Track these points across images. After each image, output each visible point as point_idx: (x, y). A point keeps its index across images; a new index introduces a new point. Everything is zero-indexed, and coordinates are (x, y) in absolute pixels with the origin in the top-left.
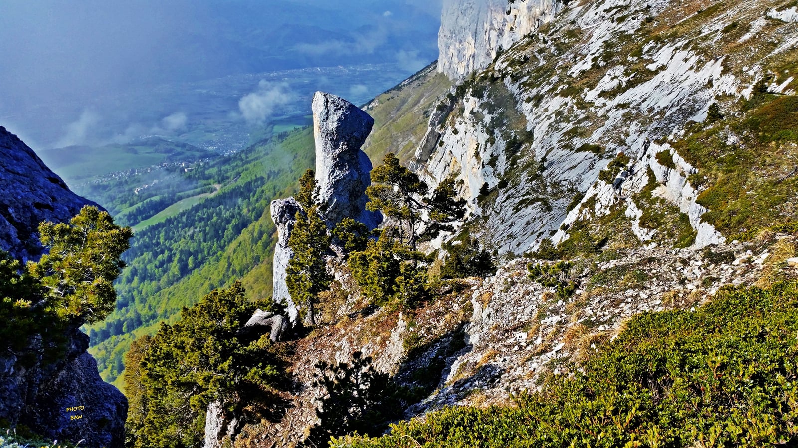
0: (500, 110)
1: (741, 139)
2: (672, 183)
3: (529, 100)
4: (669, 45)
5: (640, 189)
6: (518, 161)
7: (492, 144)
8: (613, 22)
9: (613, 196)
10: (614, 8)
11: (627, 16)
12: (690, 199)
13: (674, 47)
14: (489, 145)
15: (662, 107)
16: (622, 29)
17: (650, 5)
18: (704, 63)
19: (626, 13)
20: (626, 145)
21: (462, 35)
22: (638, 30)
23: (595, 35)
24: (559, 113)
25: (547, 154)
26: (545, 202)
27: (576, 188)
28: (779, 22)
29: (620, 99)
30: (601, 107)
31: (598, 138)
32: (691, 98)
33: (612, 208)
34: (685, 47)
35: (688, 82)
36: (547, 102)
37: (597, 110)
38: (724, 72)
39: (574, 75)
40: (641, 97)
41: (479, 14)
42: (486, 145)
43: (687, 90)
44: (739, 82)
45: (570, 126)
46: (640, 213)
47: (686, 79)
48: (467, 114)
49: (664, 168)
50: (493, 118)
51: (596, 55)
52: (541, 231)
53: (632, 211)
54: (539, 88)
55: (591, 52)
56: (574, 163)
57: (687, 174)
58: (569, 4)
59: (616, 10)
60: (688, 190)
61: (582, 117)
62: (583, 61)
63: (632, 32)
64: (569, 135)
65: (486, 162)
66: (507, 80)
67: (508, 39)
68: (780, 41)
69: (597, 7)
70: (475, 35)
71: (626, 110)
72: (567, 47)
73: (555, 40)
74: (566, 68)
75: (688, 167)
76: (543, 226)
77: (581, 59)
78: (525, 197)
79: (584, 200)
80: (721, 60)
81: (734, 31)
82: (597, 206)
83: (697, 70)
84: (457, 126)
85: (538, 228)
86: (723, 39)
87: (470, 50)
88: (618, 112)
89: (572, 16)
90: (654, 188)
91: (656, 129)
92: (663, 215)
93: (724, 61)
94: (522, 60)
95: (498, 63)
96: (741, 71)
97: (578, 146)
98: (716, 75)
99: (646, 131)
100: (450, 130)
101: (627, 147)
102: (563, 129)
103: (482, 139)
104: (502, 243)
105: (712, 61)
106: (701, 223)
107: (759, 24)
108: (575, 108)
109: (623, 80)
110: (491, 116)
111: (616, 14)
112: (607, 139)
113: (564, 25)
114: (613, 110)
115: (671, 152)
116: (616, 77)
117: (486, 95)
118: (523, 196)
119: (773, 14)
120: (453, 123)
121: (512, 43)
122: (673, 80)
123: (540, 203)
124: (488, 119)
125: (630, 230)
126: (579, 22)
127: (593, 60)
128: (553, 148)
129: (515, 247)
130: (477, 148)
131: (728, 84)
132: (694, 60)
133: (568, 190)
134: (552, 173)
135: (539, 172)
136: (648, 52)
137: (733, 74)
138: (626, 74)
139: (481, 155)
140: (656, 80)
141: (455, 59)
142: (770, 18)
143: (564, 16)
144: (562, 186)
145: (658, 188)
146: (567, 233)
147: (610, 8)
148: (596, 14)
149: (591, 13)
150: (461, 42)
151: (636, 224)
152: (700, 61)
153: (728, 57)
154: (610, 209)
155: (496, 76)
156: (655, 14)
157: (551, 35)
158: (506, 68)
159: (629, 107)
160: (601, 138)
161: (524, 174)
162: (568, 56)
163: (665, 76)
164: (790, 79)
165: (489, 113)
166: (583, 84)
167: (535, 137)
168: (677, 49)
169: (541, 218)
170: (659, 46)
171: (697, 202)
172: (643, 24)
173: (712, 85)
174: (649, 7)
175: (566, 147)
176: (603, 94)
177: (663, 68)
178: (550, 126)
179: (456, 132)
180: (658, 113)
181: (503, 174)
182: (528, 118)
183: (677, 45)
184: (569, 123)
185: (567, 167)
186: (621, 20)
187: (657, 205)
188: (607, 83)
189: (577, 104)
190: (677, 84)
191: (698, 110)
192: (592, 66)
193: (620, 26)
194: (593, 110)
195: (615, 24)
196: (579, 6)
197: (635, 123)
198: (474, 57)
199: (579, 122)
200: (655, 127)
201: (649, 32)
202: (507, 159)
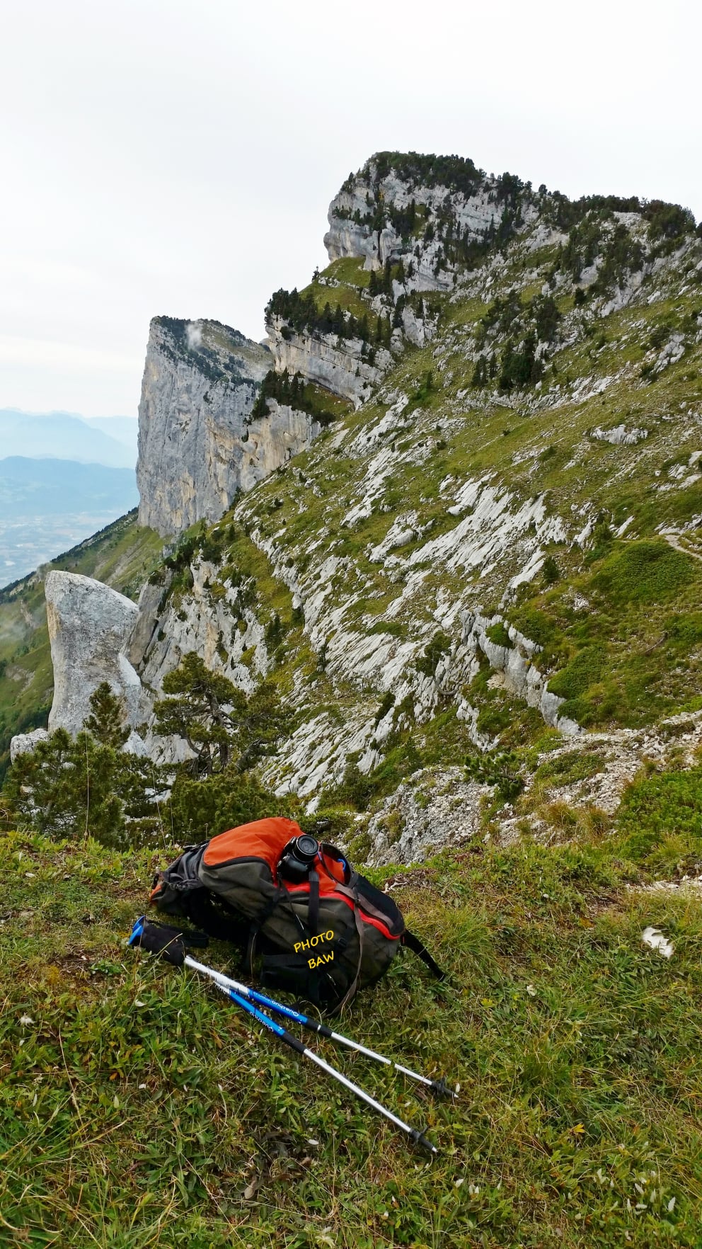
0: (249, 580)
1: (590, 602)
2: (513, 667)
3: (290, 563)
4: (472, 480)
5: (471, 679)
6: (286, 654)
7: (244, 630)
8: (393, 451)
9: (436, 693)
10: (392, 431)
11: (412, 442)
12: (538, 687)
13: (480, 483)
14: (238, 633)
15: (474, 564)
16: (408, 460)
17: (440, 425)
18: (521, 503)
19: (410, 437)
20: (434, 620)
21: (173, 470)
22: (429, 461)
23: (372, 469)
24: (336, 581)
25: (327, 641)
26: (333, 711)
27: (375, 687)
28: (606, 445)
29: (417, 557)
30: (394, 569)
31: (394, 613)
32: (510, 550)
33: (437, 710)
34: (494, 482)
35: (504, 530)
36: (317, 565)
37: (389, 573)
38: (547, 514)
39: (350, 526)
40: (445, 553)
41: (196, 439)
42: (234, 634)
43: (504, 541)
44: (568, 525)
45: (355, 598)
46: (475, 714)
47: (501, 526)
48: (198, 587)
49: (499, 648)
50: (240, 592)
51: (377, 496)
52: (334, 756)
53: (464, 710)
54: (304, 546)
55: (369, 493)
56: (368, 651)
57: (530, 654)
58: (330, 425)
59: (394, 434)
60: (534, 675)
61: (368, 584)
62: (359, 506)
63: (421, 463)
64: (355, 612)
65: (236, 660)
66: (255, 534)
67: (249, 477)
68: (612, 470)
69: (370, 429)
70: (193, 469)
71: (427, 573)
72: (336, 486)
73: (317, 477)
74: (337, 516)
75: (529, 644)
76: (335, 749)
77: (357, 502)
78: (304, 707)
79: (398, 702)
80: (542, 497)
81: (552, 459)
82: (417, 709)
83: (514, 513)
84: (185, 607)
85: (328, 752)
86: (542, 468)
87: (188, 493)
88: (417, 574)
89: (337, 442)
90: (489, 677)
91: (471, 595)
92: (507, 714)
93: (546, 498)
94: (273, 505)
95: (238, 510)
96: (570, 512)
97: (370, 625)
98: (538, 519)
99: (458, 599)
100: (173, 613)
101: (436, 624)
102: (345, 603)
103: (227, 625)
104: (278, 782)
105: (531, 499)
106: (559, 719)
107: (584, 447)
108: (358, 572)
109: (418, 530)
110: (237, 589)
111: (395, 438)
112: (407, 614)
113: (327, 456)
114: (411, 573)
115: (506, 625)
116: (408, 526)
117: (225, 558)
118: (301, 705)
119: (598, 433)
120: (177, 605)
121: (255, 482)
122: (485, 526)
123: (326, 714)
124: (232, 594)
125: (465, 738)
126: (346, 450)
127: (373, 504)
128: (336, 630)
129: (297, 785)
130: (220, 638)
131: (555, 530)
132: (506, 499)
133: (365, 691)
134: (339, 667)
135: (319, 668)
136: (447, 488)
137: (559, 515)
138: (421, 521)
139: (228, 649)
140: (463, 527)
141: (166, 507)
142: (593, 440)
143: (326, 444)
144: (355, 686)
145: (494, 677)
146: (380, 753)
147: (387, 431)
148: (369, 439)
149: (362, 438)
150: (172, 480)
151: (473, 728)
152: (514, 501)
153: (550, 493)
154: (435, 713)
155: (237, 529)
156: (448, 438)
157: (311, 469)
158: (251, 517)
159: (430, 567)
160: (399, 614)
161: (297, 673)
162: (338, 498)
163: (474, 521)
164: (630, 519)
165: (233, 585)
166: (365, 538)
167: (307, 617)
168: (484, 484)
169: (330, 737)
170: (460, 481)
171: (549, 691)
172: (434, 452)
173: (535, 532)
174: (439, 428)
175: (353, 628)
176: (394, 549)
177: (469, 510)
178: (326, 599)
179: (183, 617)
180: (470, 574)
181: (264, 675)
182: (292, 589)
183: (483, 479)
184: (352, 594)
185: (358, 658)
186: (404, 447)
187: (497, 700)
188: (397, 535)
189: (359, 566)
190: (489, 532)
191: (522, 565)
192: (373, 512)
193: (404, 455)
194: (383, 574)
195: (396, 454)
196: (343, 428)
197: (442, 589)
198: (194, 501)
199: (367, 592)
200: (469, 592)
201: (444, 463)
202: (269, 652)
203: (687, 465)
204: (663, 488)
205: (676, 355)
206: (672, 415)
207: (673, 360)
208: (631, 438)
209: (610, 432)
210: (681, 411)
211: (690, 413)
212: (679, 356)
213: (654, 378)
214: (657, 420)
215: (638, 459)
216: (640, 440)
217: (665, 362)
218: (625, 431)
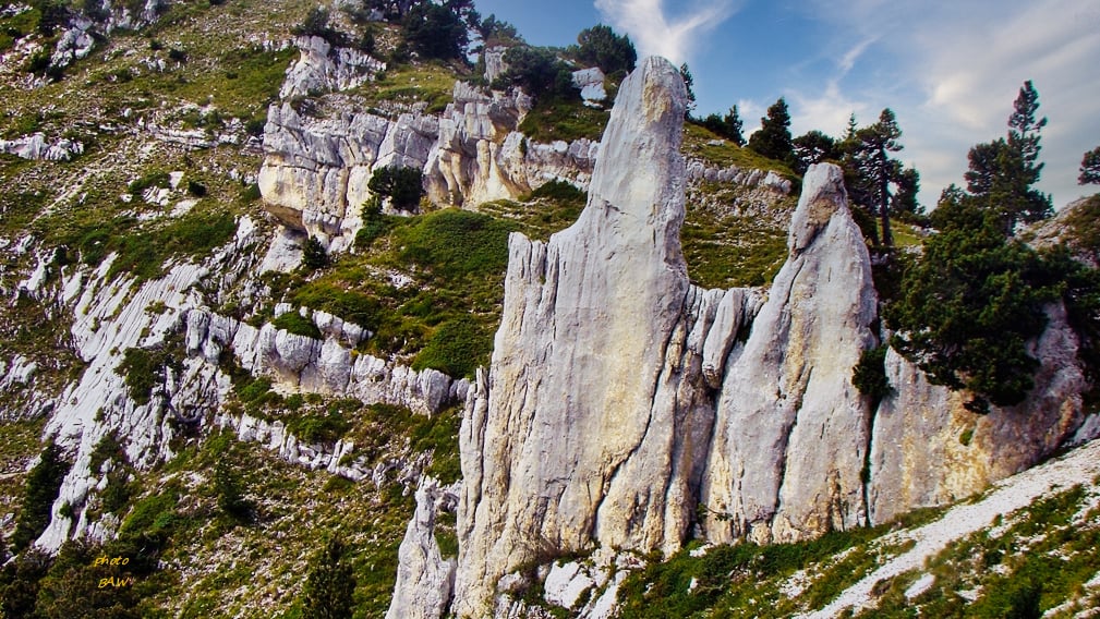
203: (171, 188)
204: (144, 216)
205: (82, 47)
206: (114, 124)
207: (79, 52)
208: (58, 150)
209: (19, 141)
210: (125, 120)
211: (141, 123)
212: (87, 49)
213: (58, 75)
214: (92, 130)
215: (83, 179)
216: (75, 156)
217: (68, 54)
218: (46, 141)
